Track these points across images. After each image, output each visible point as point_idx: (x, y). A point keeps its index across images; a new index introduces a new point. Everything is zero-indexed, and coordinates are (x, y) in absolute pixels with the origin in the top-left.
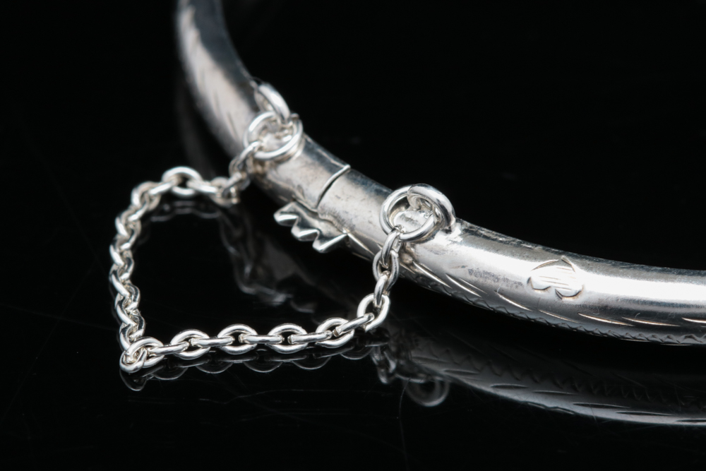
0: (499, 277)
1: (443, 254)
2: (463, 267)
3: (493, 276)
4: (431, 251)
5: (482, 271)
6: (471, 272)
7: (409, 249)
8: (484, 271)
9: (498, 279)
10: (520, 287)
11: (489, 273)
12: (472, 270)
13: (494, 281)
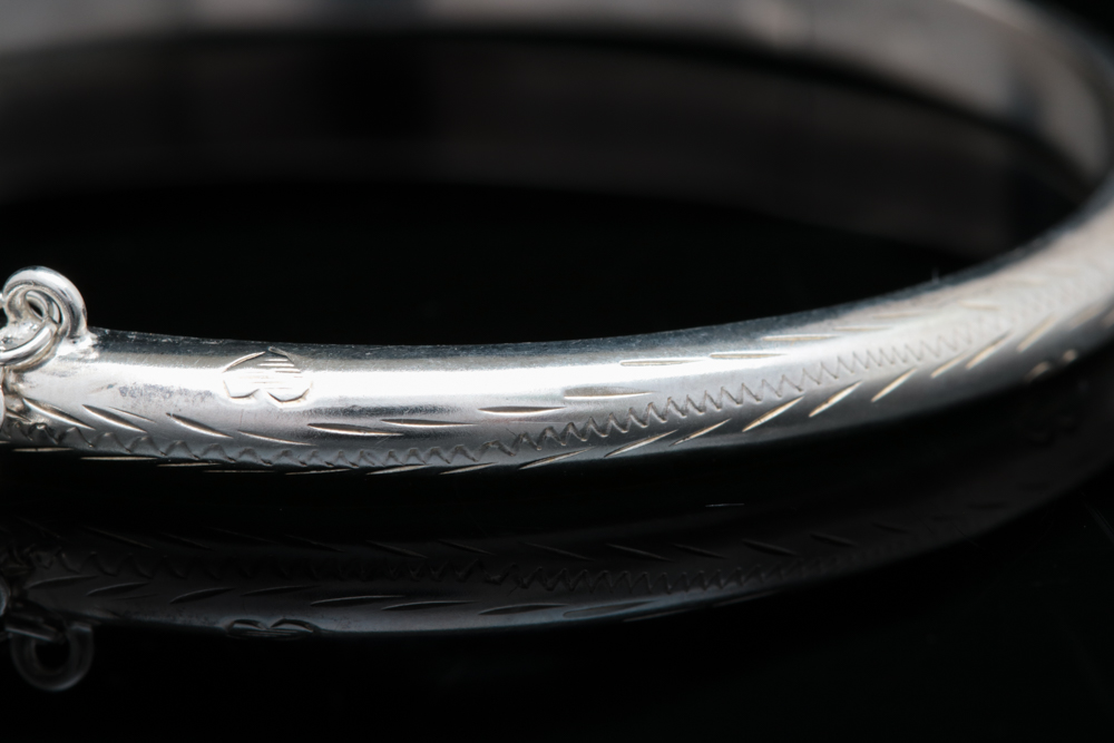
0: (171, 389)
1: (73, 374)
2: (110, 386)
3: (162, 389)
4: (53, 374)
5: (141, 387)
6: (123, 391)
7: (15, 387)
8: (145, 386)
9: (170, 393)
10: (208, 399)
11: (154, 387)
12: (125, 388)
13: (165, 397)
